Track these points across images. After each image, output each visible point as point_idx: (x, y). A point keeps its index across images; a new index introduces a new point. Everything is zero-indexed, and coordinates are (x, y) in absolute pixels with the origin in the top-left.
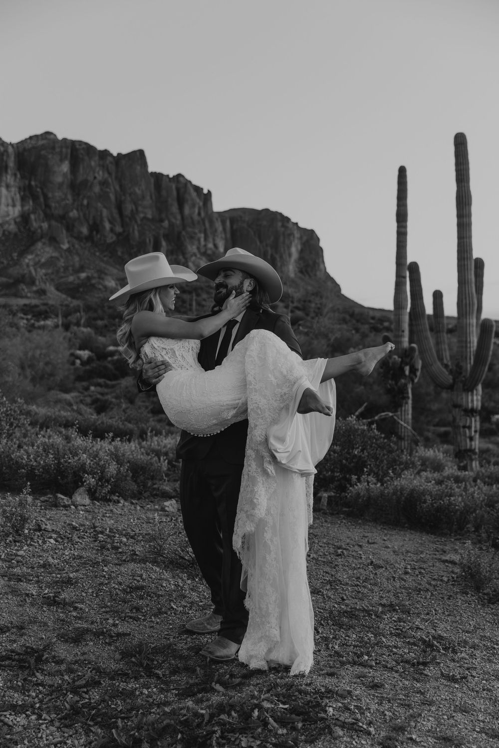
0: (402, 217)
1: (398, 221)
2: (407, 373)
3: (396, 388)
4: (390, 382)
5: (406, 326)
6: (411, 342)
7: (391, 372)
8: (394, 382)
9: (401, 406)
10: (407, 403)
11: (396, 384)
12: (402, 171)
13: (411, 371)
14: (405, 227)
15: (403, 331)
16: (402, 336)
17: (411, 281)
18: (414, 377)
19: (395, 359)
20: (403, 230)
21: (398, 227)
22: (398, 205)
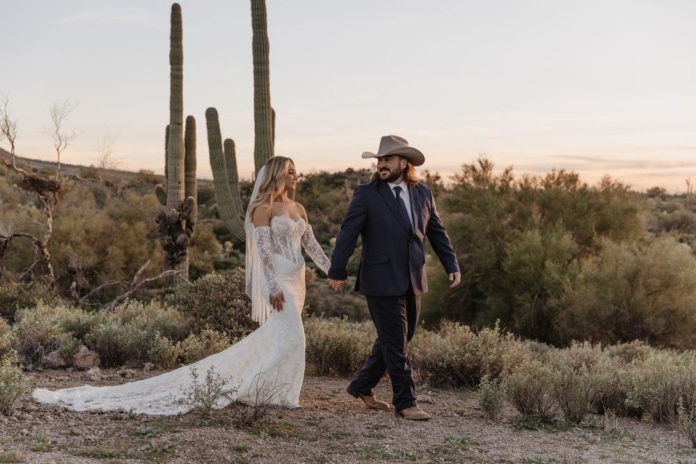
0: (176, 59)
1: (172, 63)
2: (184, 227)
3: (174, 244)
4: (167, 237)
5: (182, 176)
6: (187, 194)
7: (168, 227)
8: (171, 238)
9: (179, 262)
10: (185, 260)
11: (174, 239)
12: (176, 10)
13: (187, 226)
14: (181, 70)
15: (180, 183)
16: (179, 188)
17: (187, 128)
18: (190, 231)
19: (173, 212)
20: (178, 73)
21: (172, 69)
22: (172, 46)
